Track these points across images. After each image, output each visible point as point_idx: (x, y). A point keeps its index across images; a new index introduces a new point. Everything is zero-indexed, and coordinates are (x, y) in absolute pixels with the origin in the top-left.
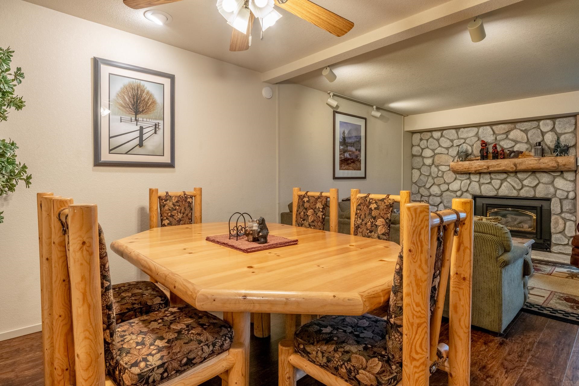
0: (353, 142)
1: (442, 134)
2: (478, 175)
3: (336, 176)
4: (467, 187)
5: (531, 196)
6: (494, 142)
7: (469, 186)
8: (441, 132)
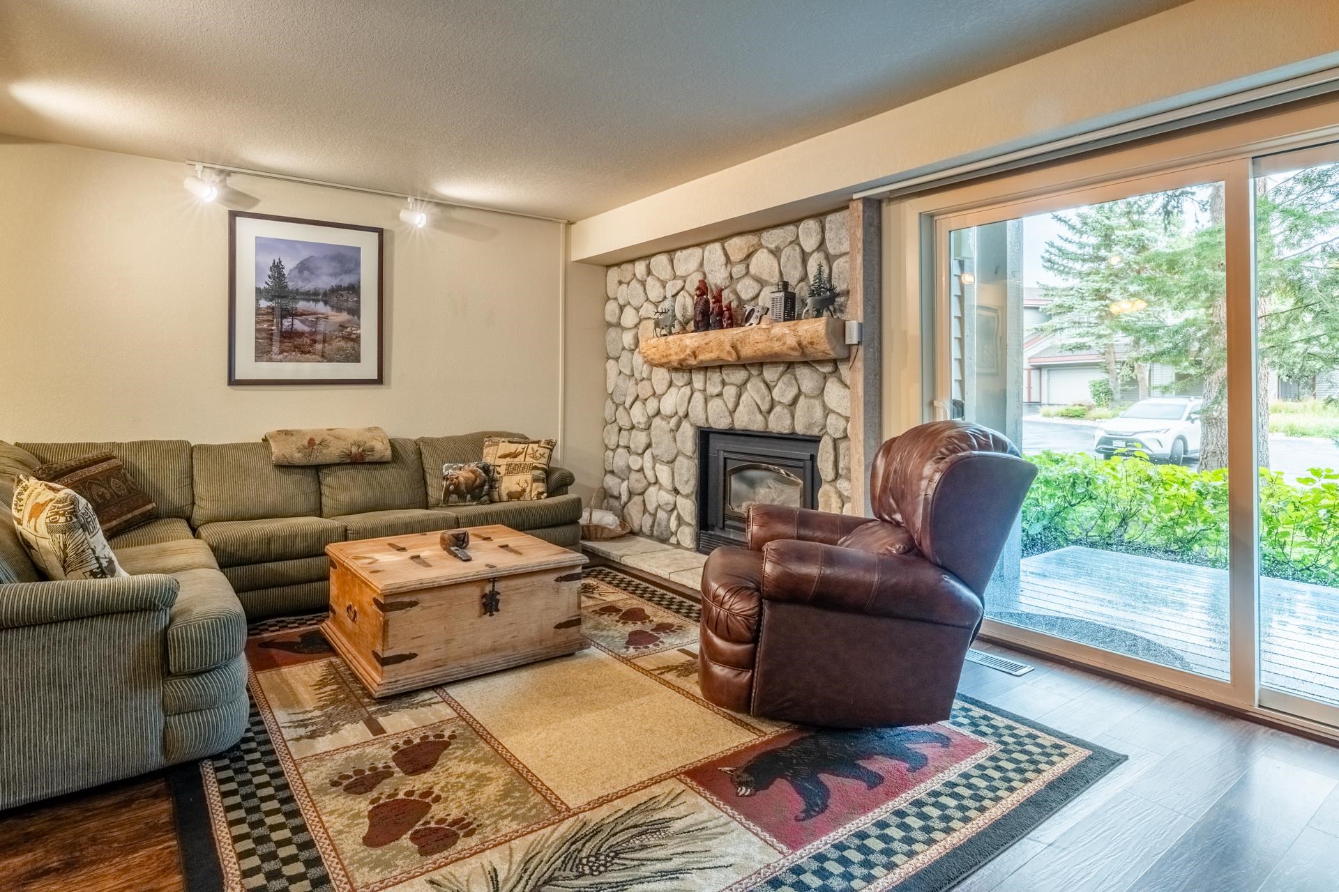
0: (321, 292)
1: (648, 267)
2: (702, 373)
3: (239, 375)
4: (686, 404)
5: (786, 432)
6: (728, 284)
7: (689, 402)
8: (647, 262)
